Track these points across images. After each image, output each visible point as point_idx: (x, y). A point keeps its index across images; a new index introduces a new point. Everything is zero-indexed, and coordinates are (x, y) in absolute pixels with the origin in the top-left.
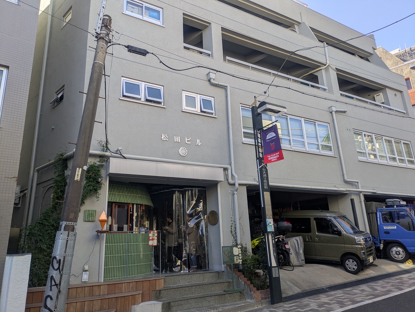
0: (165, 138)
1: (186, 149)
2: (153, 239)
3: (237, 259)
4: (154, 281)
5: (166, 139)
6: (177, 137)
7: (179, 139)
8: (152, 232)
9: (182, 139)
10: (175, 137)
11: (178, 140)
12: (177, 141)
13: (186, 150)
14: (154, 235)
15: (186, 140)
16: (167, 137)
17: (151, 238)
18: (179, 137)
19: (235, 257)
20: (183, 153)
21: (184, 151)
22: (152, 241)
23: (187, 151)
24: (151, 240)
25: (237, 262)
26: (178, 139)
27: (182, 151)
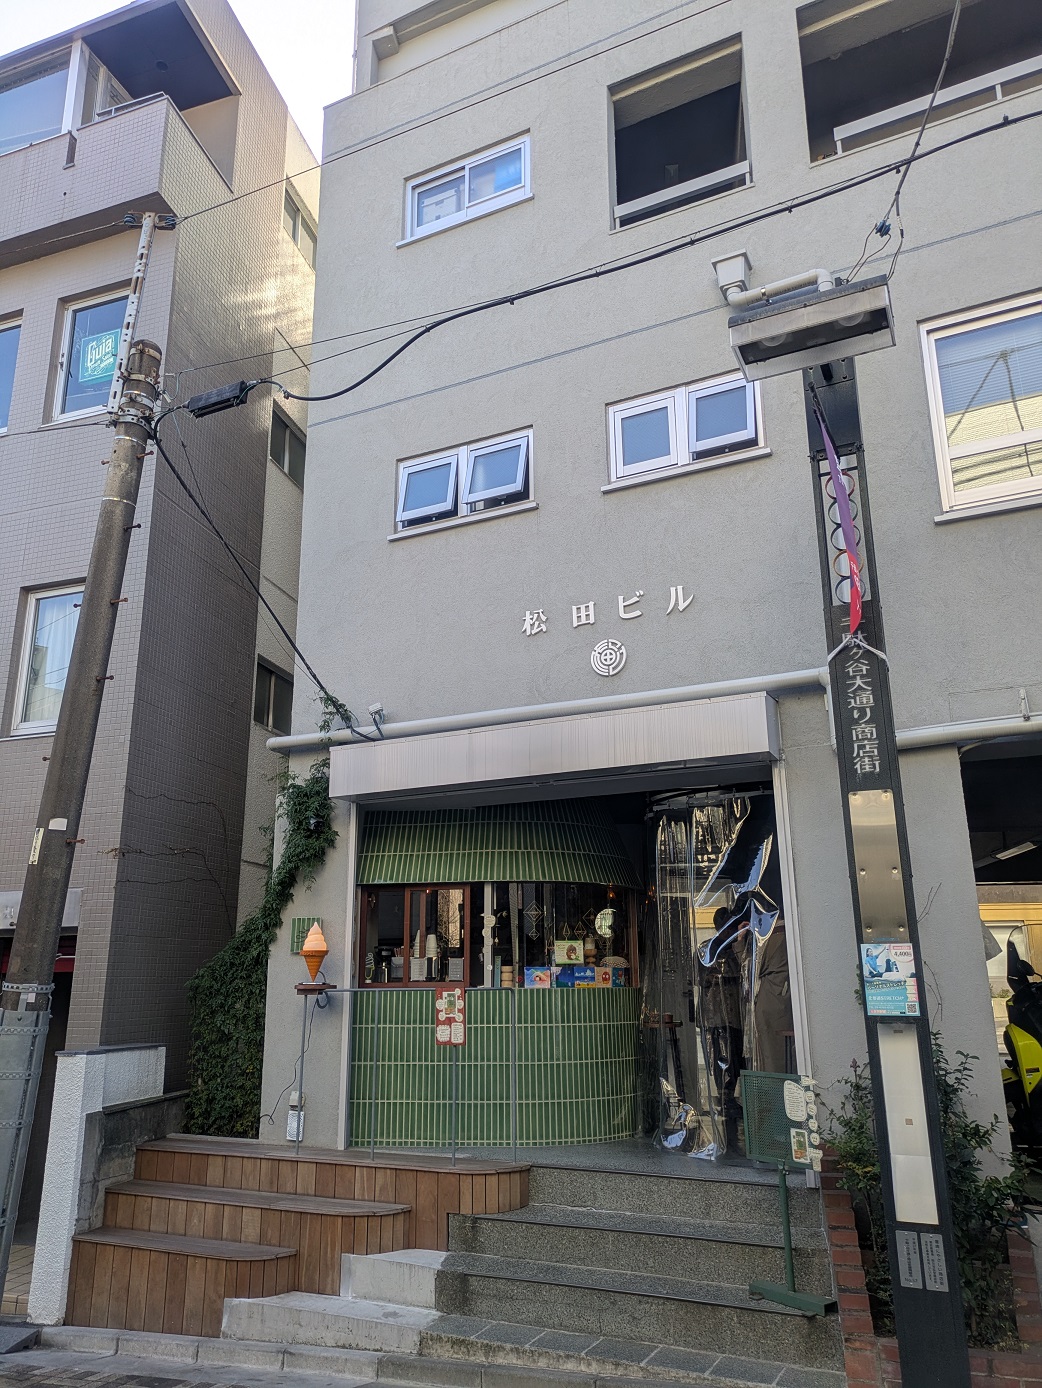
0: (536, 623)
1: (619, 644)
2: (449, 1021)
3: (801, 1145)
4: (453, 1179)
5: (539, 626)
6: (583, 607)
7: (591, 612)
8: (445, 994)
9: (605, 607)
10: (574, 608)
11: (587, 615)
12: (584, 621)
13: (620, 648)
14: (451, 1004)
15: (621, 605)
16: (544, 618)
17: (442, 1016)
18: (591, 604)
19: (793, 1132)
20: (608, 663)
21: (611, 657)
22: (447, 1027)
23: (623, 650)
24: (444, 1023)
25: (802, 1160)
26: (586, 613)
27: (602, 657)
